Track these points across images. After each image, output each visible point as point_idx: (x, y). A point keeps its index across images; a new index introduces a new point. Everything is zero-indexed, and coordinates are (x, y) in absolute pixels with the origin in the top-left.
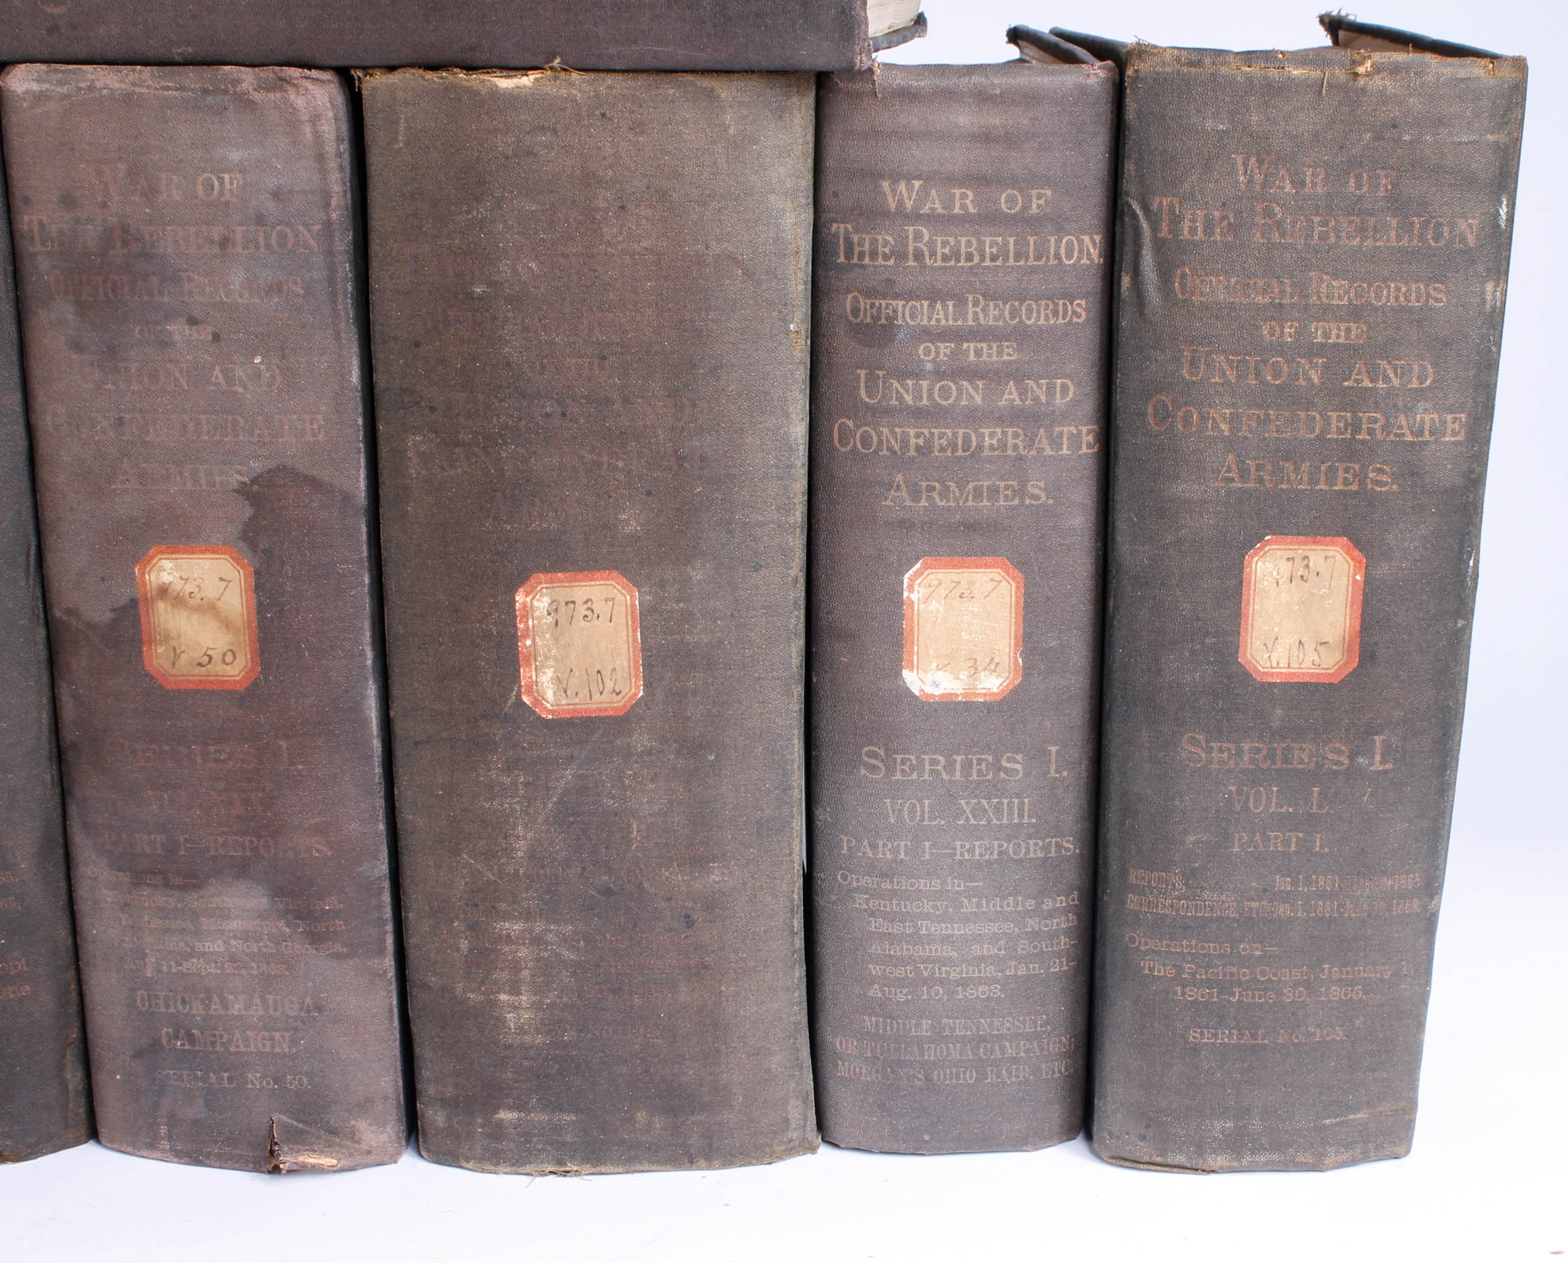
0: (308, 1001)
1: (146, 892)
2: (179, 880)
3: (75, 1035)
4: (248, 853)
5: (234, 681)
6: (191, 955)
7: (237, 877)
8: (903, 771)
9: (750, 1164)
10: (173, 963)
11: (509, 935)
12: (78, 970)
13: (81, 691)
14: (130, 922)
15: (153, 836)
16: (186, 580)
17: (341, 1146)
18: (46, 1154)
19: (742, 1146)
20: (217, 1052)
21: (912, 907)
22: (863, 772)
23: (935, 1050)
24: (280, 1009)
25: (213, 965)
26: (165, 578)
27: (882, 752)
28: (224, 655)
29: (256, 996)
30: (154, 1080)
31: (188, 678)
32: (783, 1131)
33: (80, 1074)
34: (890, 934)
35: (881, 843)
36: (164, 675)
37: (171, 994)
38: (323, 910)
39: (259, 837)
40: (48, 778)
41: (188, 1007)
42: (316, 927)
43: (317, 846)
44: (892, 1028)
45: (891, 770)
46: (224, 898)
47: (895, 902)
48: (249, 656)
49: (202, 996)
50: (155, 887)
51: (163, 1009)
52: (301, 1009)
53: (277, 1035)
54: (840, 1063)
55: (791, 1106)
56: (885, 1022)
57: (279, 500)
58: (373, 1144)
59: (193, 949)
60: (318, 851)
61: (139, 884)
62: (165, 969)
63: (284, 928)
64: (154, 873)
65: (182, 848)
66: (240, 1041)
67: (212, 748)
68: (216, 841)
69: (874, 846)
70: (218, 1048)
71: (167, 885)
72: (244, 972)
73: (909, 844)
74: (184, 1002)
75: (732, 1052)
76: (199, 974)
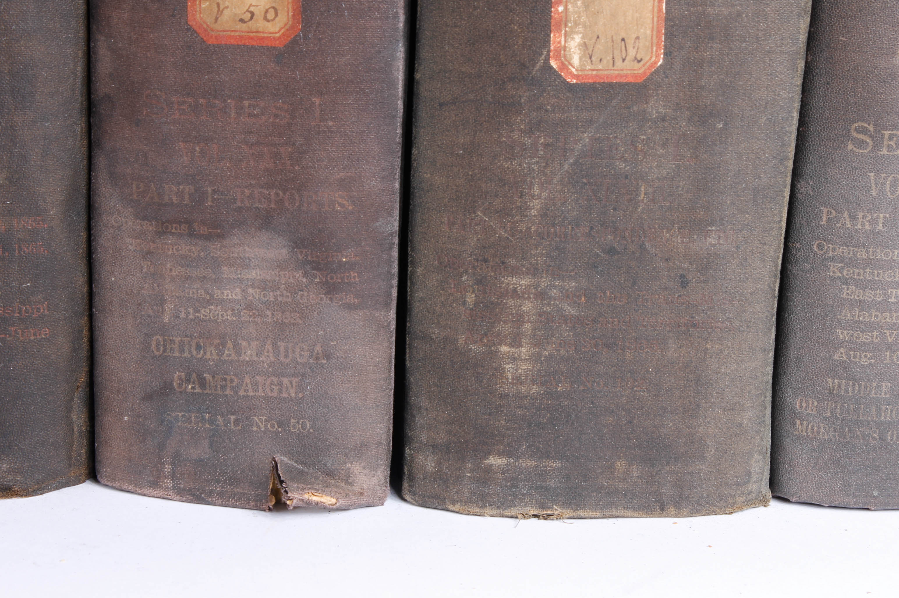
0: (318, 348)
1: (170, 240)
2: (204, 230)
3: (83, 378)
4: (273, 206)
5: (274, 38)
6: (209, 303)
7: (260, 228)
8: (889, 146)
9: (715, 513)
10: (191, 310)
11: (515, 290)
12: (91, 317)
13: (120, 45)
14: (152, 270)
15: (181, 187)
17: (337, 487)
18: (49, 491)
19: (708, 496)
20: (226, 396)
21: (886, 277)
22: (850, 146)
23: (892, 411)
24: (291, 356)
25: (229, 312)
27: (871, 128)
28: (266, 12)
29: (269, 343)
30: (162, 422)
31: (229, 33)
32: (745, 483)
33: (84, 417)
34: (860, 301)
35: (861, 215)
36: (206, 30)
37: (186, 339)
38: (340, 261)
39: (285, 191)
40: (78, 129)
41: (202, 352)
42: (332, 278)
43: (340, 200)
44: (854, 389)
45: (877, 145)
46: (246, 248)
47: (868, 270)
48: (291, 14)
49: (216, 342)
50: (180, 236)
51: (177, 354)
52: (310, 357)
53: (285, 381)
54: (798, 422)
55: (754, 460)
56: (847, 385)
58: (365, 486)
59: (212, 296)
60: (342, 205)
61: (164, 233)
62: (182, 315)
63: (301, 278)
64: (180, 223)
65: (210, 199)
66: (249, 386)
67: (246, 103)
68: (243, 192)
69: (853, 218)
70: (228, 392)
71: (191, 234)
72: (258, 319)
73: (888, 216)
74: (198, 347)
75: (711, 407)
76: (216, 321)
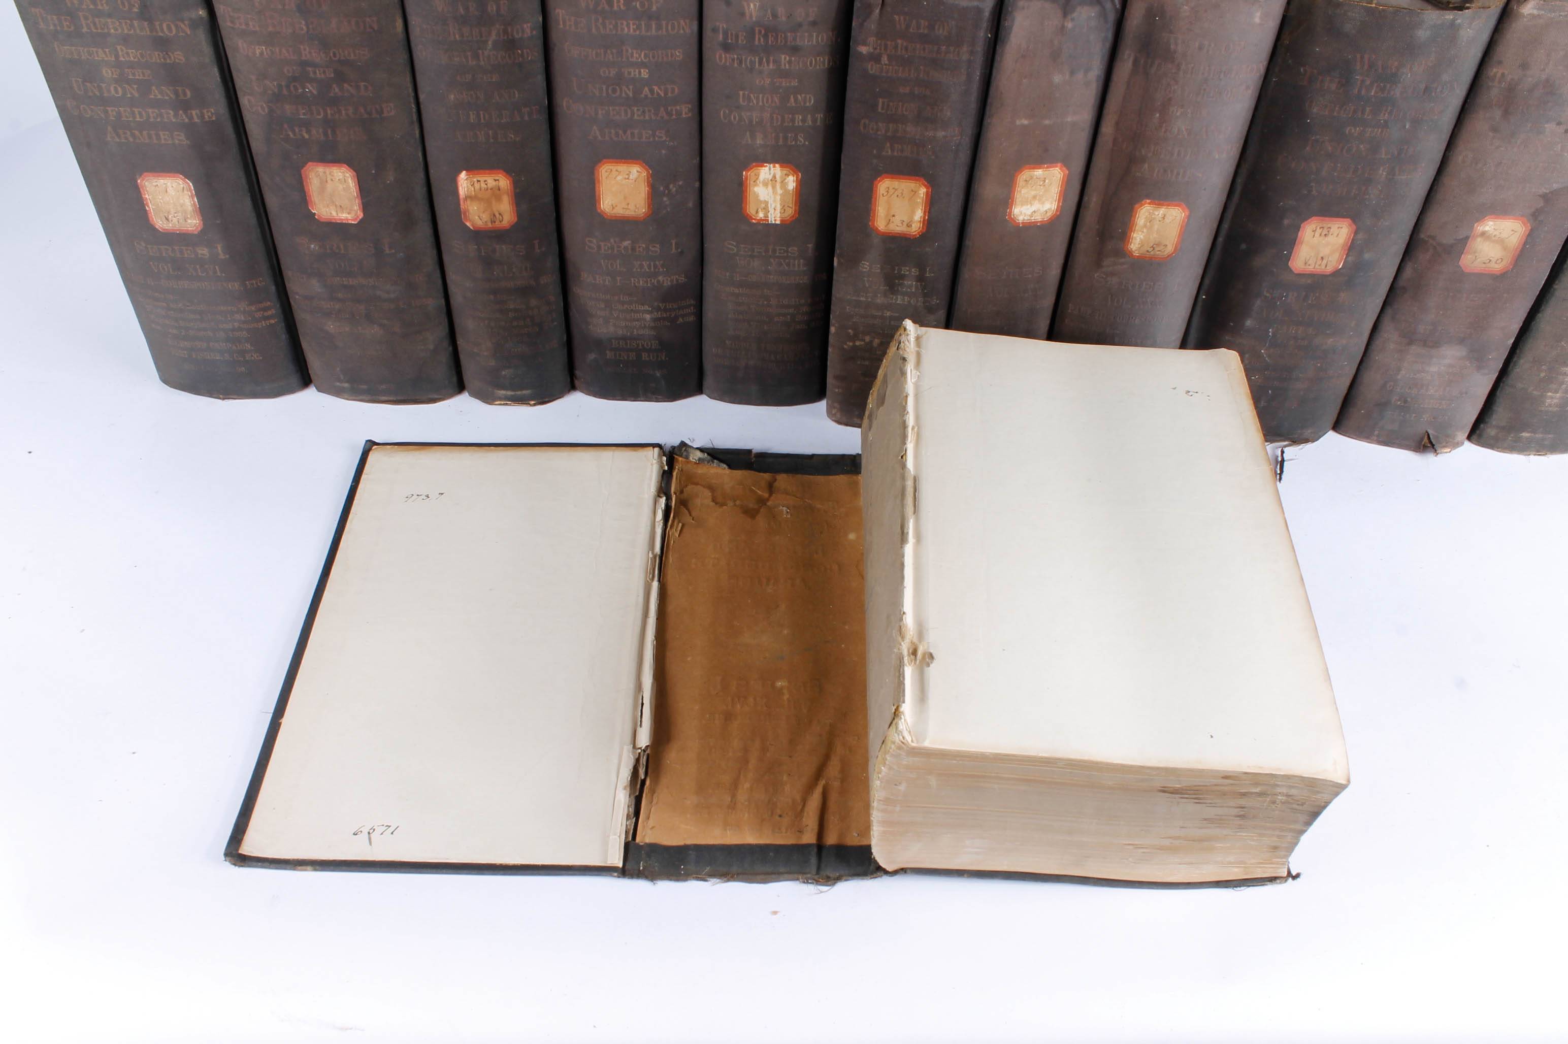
0: (1463, 390)
1: (1413, 347)
2: (1431, 344)
4: (1467, 336)
5: (1497, 271)
6: (1422, 372)
7: (1457, 344)
10: (1412, 374)
11: (1565, 373)
13: (1420, 268)
14: (1400, 356)
15: (1426, 327)
16: (1496, 230)
17: (1450, 442)
20: (1414, 407)
25: (1429, 376)
26: (1487, 228)
28: (1498, 260)
29: (1442, 388)
31: (1476, 268)
36: (1466, 267)
37: (1405, 385)
38: (1486, 357)
39: (1475, 330)
41: (1410, 390)
42: (1482, 364)
43: (1497, 334)
46: (1447, 351)
48: (1509, 262)
49: (1419, 387)
50: (1418, 346)
51: (1398, 390)
53: (1443, 402)
57: (1557, 200)
58: (1457, 441)
59: (1424, 369)
60: (1496, 336)
61: (1411, 344)
62: (1407, 376)
64: (1420, 341)
65: (1438, 332)
66: (1427, 404)
67: (1472, 296)
68: (1455, 330)
70: (1416, 405)
71: (1424, 345)
72: (1441, 379)
74: (1410, 388)
76: (1422, 379)
